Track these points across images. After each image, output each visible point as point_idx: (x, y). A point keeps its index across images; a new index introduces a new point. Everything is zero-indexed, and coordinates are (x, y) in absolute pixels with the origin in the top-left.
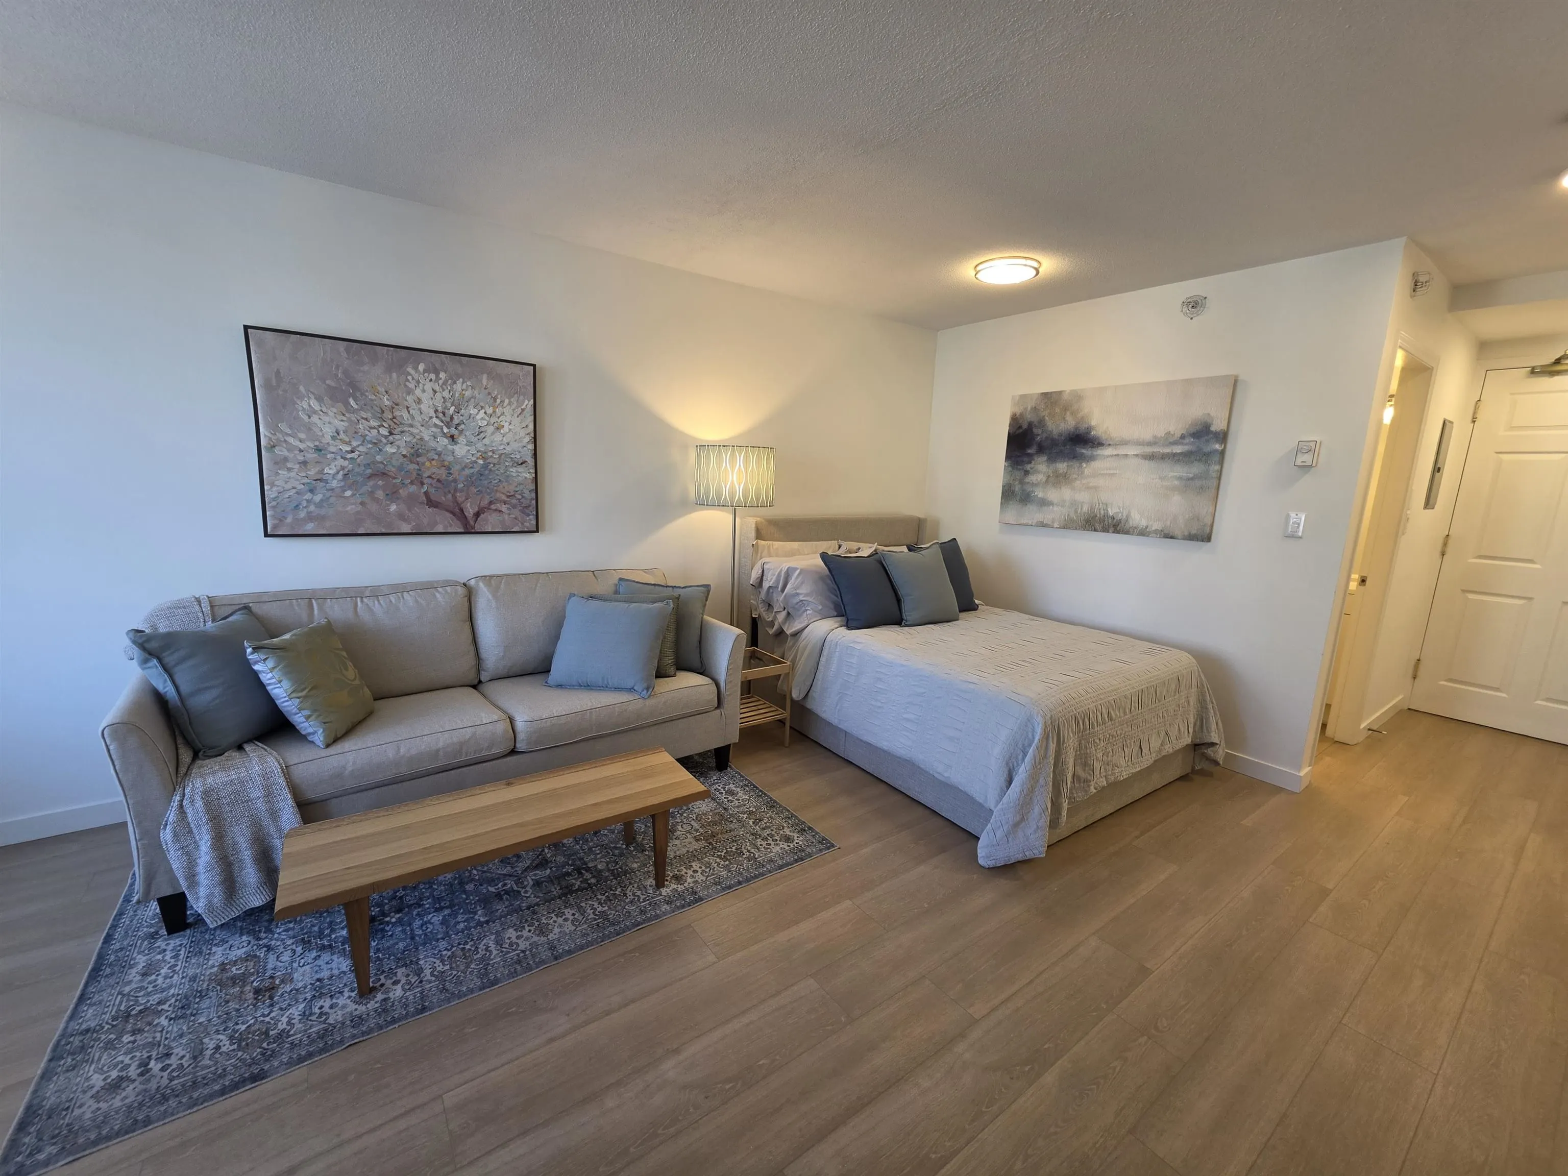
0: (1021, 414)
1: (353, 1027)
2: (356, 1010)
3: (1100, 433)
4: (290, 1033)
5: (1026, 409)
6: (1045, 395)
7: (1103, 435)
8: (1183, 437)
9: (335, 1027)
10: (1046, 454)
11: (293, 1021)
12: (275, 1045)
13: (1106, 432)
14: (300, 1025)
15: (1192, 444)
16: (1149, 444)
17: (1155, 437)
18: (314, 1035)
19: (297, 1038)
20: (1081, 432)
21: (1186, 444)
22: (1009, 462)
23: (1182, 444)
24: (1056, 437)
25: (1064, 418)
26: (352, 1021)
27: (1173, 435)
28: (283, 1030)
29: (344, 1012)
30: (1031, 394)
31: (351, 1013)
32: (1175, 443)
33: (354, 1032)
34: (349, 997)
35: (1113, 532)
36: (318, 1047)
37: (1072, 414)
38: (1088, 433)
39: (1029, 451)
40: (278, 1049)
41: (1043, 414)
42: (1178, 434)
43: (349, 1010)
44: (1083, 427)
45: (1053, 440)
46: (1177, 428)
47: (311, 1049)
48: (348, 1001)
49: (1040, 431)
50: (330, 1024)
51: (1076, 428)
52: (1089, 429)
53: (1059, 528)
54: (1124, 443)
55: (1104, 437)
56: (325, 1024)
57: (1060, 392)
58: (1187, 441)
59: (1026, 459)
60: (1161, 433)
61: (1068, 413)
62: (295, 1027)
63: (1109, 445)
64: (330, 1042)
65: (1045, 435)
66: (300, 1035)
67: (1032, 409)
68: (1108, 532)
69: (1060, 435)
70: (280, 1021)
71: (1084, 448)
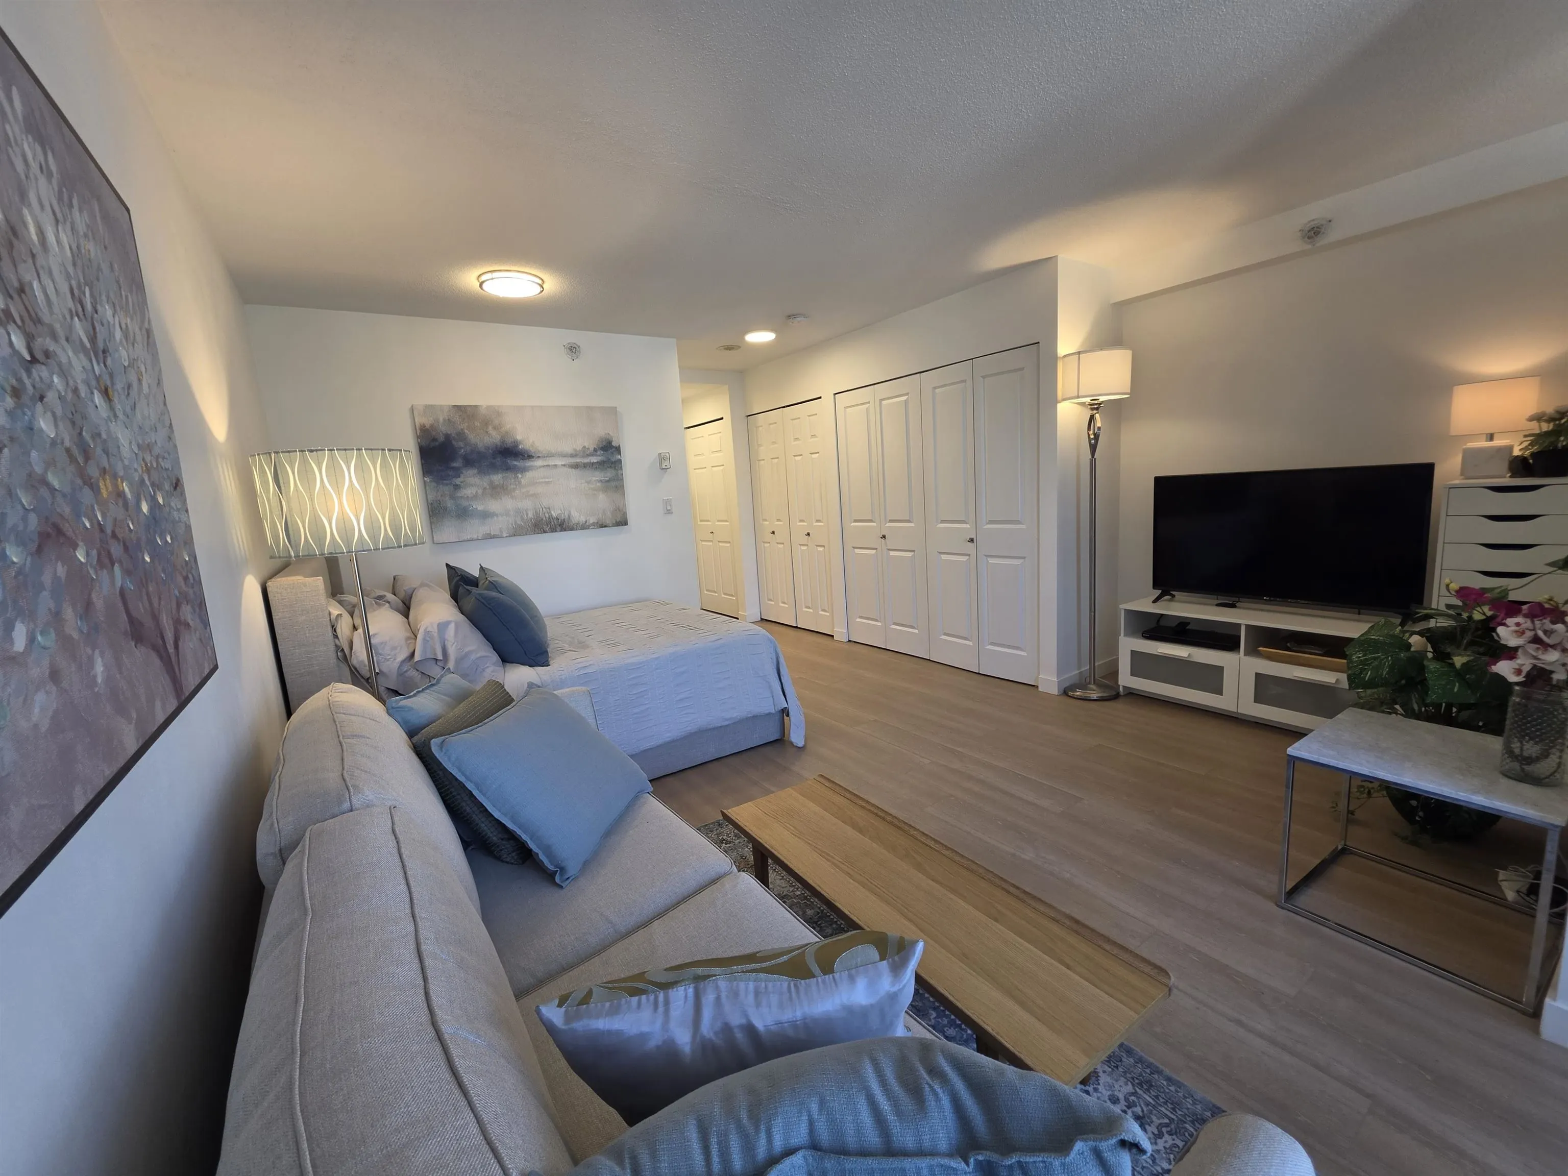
0: (432, 426)
1: (1121, 1061)
2: (1104, 1072)
3: (528, 447)
4: (1167, 1121)
5: (437, 420)
6: (458, 408)
7: (531, 449)
8: (595, 450)
9: (1133, 1078)
10: (475, 467)
11: (1156, 1132)
12: (1187, 1126)
13: (532, 446)
14: (1154, 1118)
15: (603, 455)
16: (572, 456)
17: (575, 450)
18: (1153, 1093)
19: (1166, 1109)
20: (508, 446)
21: (599, 456)
22: (431, 477)
23: (596, 455)
24: (483, 450)
25: (487, 432)
26: (1117, 1067)
27: (588, 449)
28: (1170, 1133)
29: (1114, 1082)
30: (441, 406)
31: (1110, 1074)
32: (591, 455)
33: (1125, 1056)
34: (1096, 1090)
35: (561, 531)
36: (1159, 1077)
37: (494, 428)
38: (517, 446)
39: (455, 465)
40: (1188, 1119)
41: (462, 426)
42: (592, 449)
43: (1108, 1079)
44: (509, 441)
45: (479, 453)
46: (591, 445)
47: (1165, 1083)
48: (1100, 1088)
49: (461, 444)
50: (1133, 1085)
51: (503, 442)
52: (516, 444)
53: (509, 536)
54: (551, 455)
55: (532, 450)
56: (1136, 1090)
57: (476, 406)
58: (599, 453)
59: (451, 473)
60: (579, 448)
61: (490, 428)
62: (1159, 1122)
63: (539, 457)
64: (1148, 1071)
65: (468, 448)
66: (1163, 1109)
67: (444, 420)
68: (556, 531)
69: (487, 448)
70: (1164, 1147)
71: (515, 460)
